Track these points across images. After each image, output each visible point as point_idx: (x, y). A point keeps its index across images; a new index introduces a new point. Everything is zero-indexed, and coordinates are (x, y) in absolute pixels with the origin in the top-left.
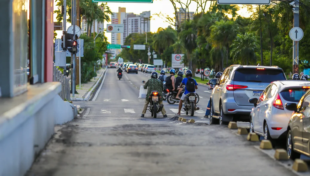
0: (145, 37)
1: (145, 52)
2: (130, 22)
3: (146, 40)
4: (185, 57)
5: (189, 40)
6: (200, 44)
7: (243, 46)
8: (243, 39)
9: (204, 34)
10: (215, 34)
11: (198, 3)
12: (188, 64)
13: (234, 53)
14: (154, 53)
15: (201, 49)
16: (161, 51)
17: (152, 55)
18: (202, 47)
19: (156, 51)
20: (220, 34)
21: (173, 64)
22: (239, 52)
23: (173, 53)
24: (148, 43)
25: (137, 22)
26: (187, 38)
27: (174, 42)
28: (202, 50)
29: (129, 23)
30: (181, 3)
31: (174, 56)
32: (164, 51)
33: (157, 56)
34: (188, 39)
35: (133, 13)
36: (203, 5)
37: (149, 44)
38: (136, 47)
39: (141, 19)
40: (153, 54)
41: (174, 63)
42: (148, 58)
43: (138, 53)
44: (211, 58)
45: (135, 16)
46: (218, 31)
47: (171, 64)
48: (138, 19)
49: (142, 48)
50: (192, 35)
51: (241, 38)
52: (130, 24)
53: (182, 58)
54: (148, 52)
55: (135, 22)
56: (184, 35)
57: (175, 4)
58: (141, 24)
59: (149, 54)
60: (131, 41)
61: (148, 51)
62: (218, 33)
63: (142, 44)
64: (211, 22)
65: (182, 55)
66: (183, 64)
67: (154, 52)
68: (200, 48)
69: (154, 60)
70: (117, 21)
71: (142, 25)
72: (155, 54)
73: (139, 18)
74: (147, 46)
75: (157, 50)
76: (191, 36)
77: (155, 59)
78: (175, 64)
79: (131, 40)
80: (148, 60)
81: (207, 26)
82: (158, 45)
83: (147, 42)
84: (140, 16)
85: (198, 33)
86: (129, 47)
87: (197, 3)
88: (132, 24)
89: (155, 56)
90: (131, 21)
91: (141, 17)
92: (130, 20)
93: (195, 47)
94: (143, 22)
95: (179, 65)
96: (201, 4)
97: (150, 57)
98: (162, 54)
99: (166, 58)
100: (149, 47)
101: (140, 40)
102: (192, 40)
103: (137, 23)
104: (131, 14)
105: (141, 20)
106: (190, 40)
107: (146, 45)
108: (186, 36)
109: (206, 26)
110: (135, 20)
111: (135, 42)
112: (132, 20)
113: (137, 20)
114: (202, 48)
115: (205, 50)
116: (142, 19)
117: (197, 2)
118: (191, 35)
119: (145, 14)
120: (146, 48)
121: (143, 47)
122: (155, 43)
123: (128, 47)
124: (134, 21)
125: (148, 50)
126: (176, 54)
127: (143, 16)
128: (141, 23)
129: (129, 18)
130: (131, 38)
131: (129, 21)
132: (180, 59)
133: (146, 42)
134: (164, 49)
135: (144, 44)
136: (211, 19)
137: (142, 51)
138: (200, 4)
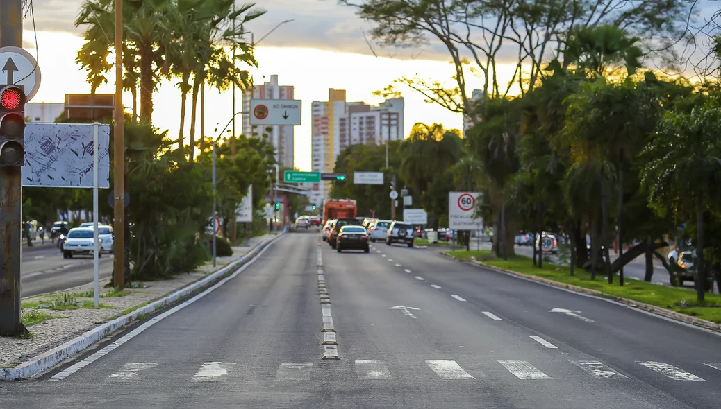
0: (385, 153)
1: (382, 190)
2: (355, 124)
3: (385, 162)
4: (486, 198)
5: (497, 150)
6: (528, 158)
7: (684, 153)
8: (683, 127)
9: (542, 127)
10: (581, 119)
11: (522, 45)
12: (495, 218)
13: (653, 175)
14: (404, 191)
15: (533, 174)
16: (422, 184)
17: (400, 199)
18: (535, 168)
19: (409, 186)
20: (598, 119)
21: (451, 220)
22: (672, 174)
23: (454, 190)
24: (391, 167)
25: (373, 122)
26: (489, 145)
27: (454, 161)
28: (536, 176)
29: (353, 126)
30: (473, 46)
31: (454, 197)
32: (429, 185)
33: (414, 201)
34: (494, 146)
35: (362, 103)
36: (537, 52)
37: (392, 171)
38: (360, 178)
39: (381, 117)
40: (402, 193)
41: (456, 217)
42: (390, 206)
43: (367, 193)
44: (566, 196)
45: (366, 108)
46: (589, 110)
47: (448, 220)
48: (373, 117)
49: (377, 180)
50: (505, 136)
51: (678, 124)
52: (355, 129)
53: (477, 202)
54: (390, 190)
55: (368, 123)
56: (481, 136)
57: (456, 50)
58: (381, 128)
59: (394, 195)
60: (349, 164)
61: (391, 187)
62: (591, 116)
63: (377, 170)
64: (563, 89)
65: (475, 195)
66: (480, 220)
67: (407, 189)
68: (531, 171)
69: (406, 211)
70: (325, 121)
71: (385, 129)
72: (409, 195)
73: (377, 115)
74: (389, 176)
75: (409, 182)
76: (502, 138)
77: (408, 207)
78: (458, 220)
79: (348, 161)
80: (390, 211)
81: (550, 103)
82: (412, 170)
83: (390, 164)
84: (379, 110)
85: (524, 127)
86: (342, 178)
87: (518, 45)
88: (361, 129)
89: (408, 200)
90: (357, 121)
91: (382, 112)
92: (355, 118)
93: (515, 167)
94: (385, 122)
95: (470, 224)
96: (532, 49)
97: (396, 204)
98: (424, 193)
99: (434, 204)
100: (394, 178)
101: (372, 160)
102: (505, 149)
103: (372, 125)
104: (358, 104)
105: (381, 119)
106: (501, 150)
107: (385, 173)
108: (488, 140)
109: (548, 102)
110: (368, 118)
111: (359, 165)
112: (361, 118)
113: (373, 120)
114: (536, 171)
115: (545, 175)
116: (385, 116)
117: (519, 43)
118: (503, 135)
119: (391, 106)
120: (385, 179)
121: (377, 178)
122: (406, 163)
123: (338, 178)
124: (364, 120)
125: (391, 185)
126: (459, 191)
127: (386, 110)
128: (381, 125)
129: (354, 115)
130: (348, 157)
131: (353, 121)
132: (470, 206)
133: (385, 166)
134: (430, 180)
135: (382, 169)
136: (565, 82)
137: (376, 187)
138: (529, 51)
